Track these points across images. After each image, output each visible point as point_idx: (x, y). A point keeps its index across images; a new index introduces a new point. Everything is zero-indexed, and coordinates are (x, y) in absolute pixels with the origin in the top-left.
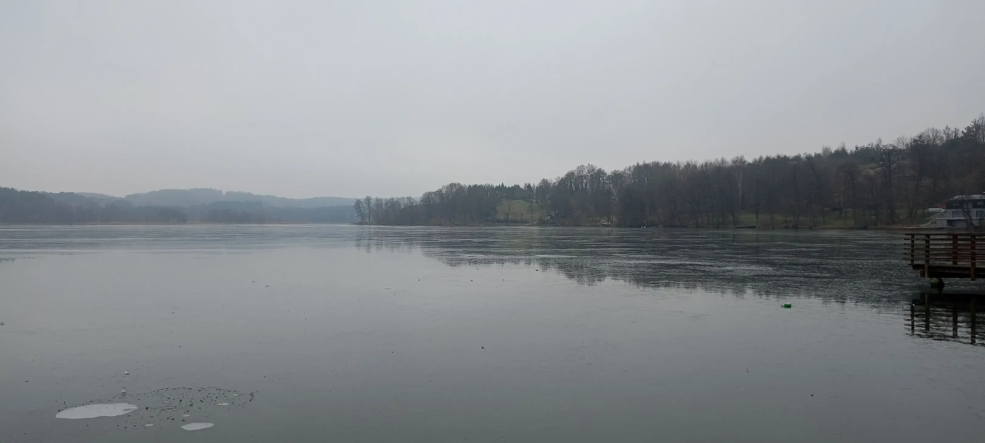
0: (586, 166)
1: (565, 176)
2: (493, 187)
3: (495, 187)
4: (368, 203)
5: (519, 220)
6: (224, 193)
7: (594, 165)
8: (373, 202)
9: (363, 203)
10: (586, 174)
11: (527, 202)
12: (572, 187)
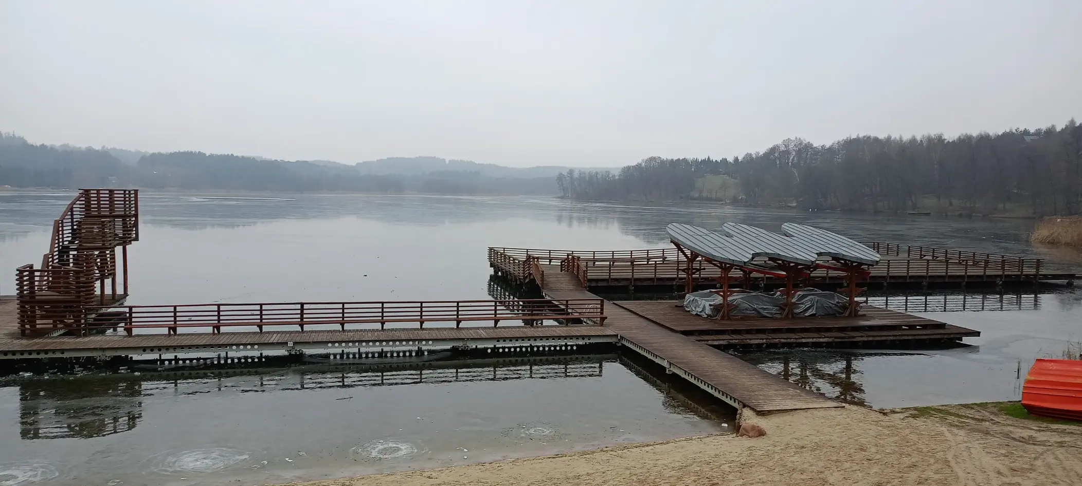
1: (769, 150)
2: (697, 160)
4: (571, 177)
5: (712, 197)
6: (447, 162)
7: (802, 139)
8: (576, 175)
9: (565, 176)
10: (792, 148)
11: (732, 178)
12: (777, 163)
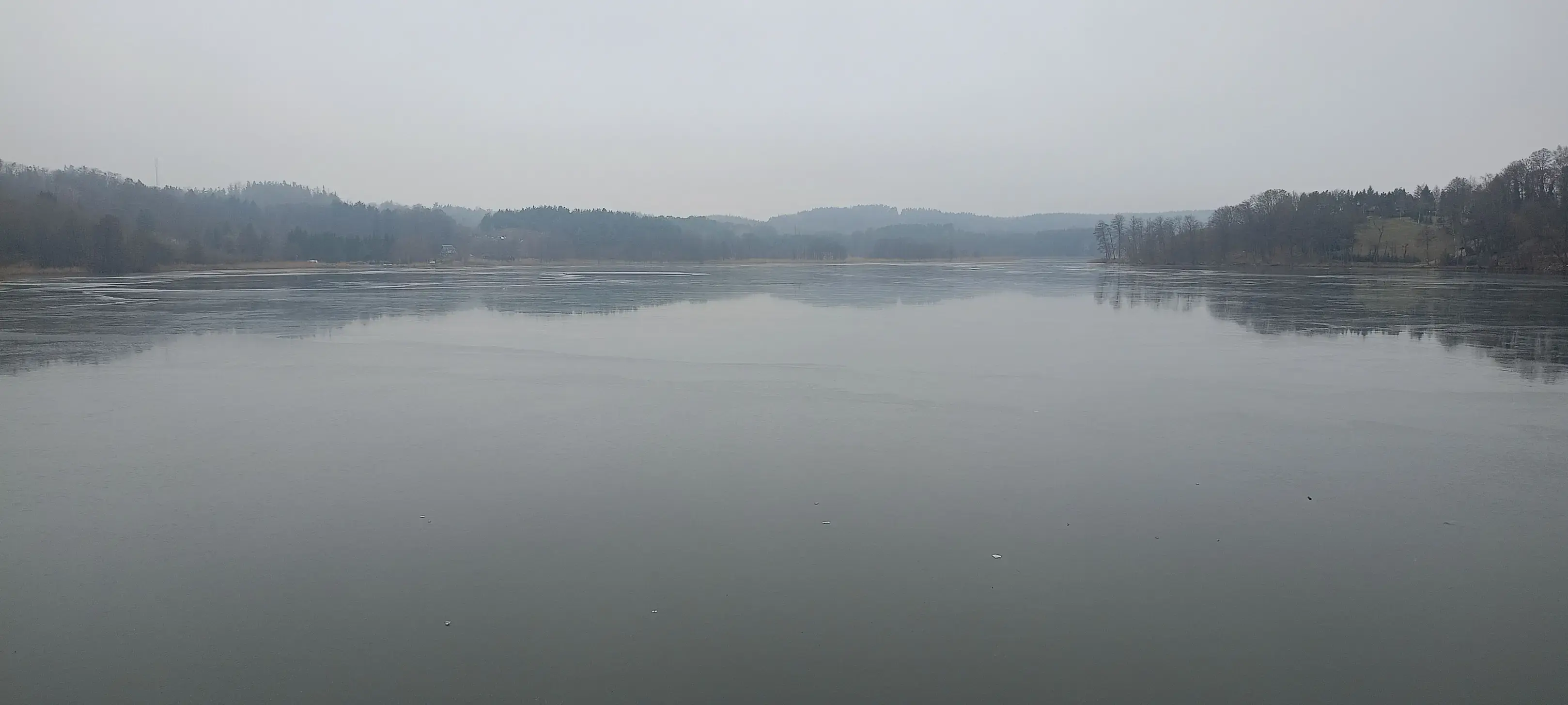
0: (1552, 151)
1: (1503, 172)
2: (1350, 194)
3: (1354, 195)
4: (1118, 228)
5: (1398, 257)
8: (1127, 224)
9: (1109, 227)
10: (1550, 166)
11: (1420, 221)
12: (1519, 192)
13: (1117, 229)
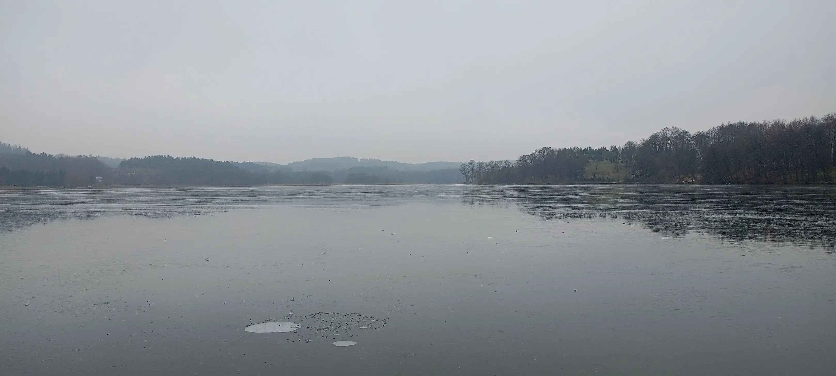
0: (670, 129)
1: (649, 138)
3: (583, 150)
5: (605, 179)
7: (678, 127)
8: (476, 165)
9: (467, 166)
10: (670, 136)
11: (613, 162)
12: (657, 148)
13: (471, 167)
